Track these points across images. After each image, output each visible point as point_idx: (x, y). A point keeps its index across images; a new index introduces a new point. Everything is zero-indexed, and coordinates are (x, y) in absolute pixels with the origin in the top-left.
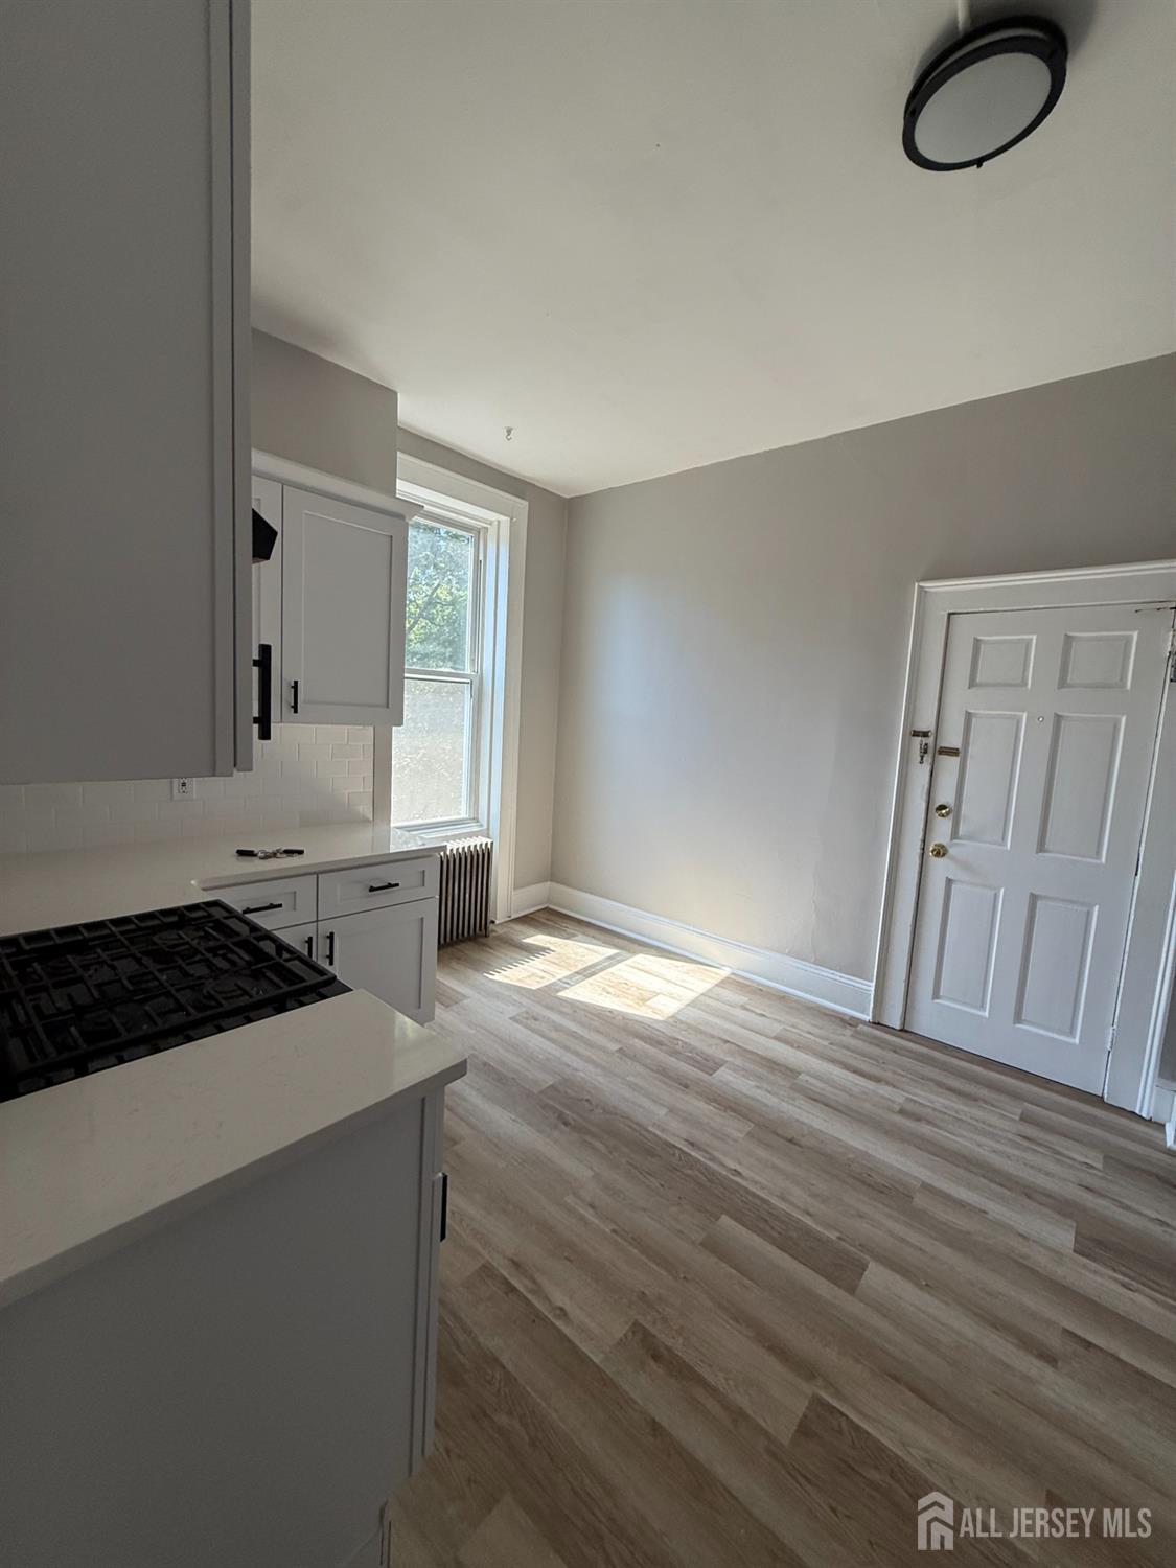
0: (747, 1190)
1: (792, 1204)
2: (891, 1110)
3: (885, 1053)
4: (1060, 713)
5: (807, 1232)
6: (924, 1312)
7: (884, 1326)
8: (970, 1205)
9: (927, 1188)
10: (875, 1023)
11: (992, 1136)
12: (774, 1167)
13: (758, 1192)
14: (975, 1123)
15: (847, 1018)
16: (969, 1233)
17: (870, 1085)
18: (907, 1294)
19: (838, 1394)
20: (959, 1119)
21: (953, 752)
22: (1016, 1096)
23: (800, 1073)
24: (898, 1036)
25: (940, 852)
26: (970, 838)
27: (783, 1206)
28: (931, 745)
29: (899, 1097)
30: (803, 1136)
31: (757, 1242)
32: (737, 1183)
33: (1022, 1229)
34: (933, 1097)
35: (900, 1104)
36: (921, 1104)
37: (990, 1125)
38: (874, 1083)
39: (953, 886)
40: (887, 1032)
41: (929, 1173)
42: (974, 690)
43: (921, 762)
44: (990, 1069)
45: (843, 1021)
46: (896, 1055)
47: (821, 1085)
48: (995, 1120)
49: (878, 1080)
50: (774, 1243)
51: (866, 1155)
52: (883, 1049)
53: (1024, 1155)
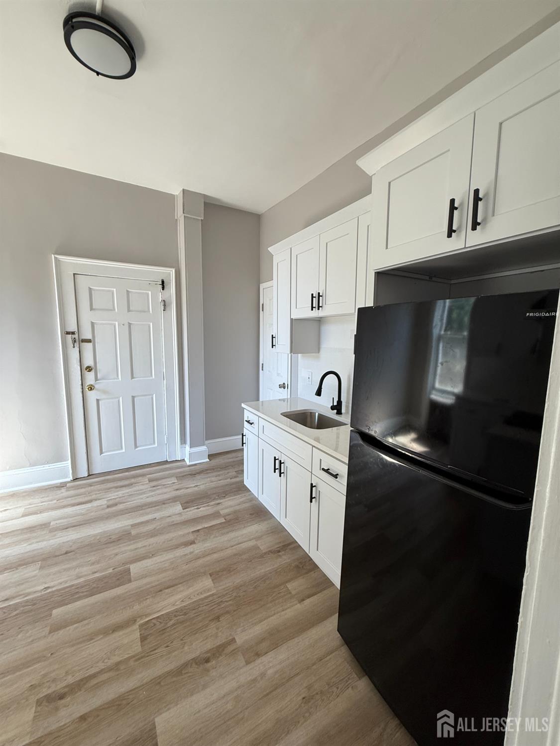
0: (57, 590)
1: (86, 575)
2: (103, 509)
3: (87, 489)
4: (130, 322)
5: (100, 579)
6: (156, 564)
7: (148, 580)
8: (149, 520)
9: (133, 526)
10: (74, 480)
11: (144, 493)
12: (65, 570)
13: (65, 586)
14: (136, 492)
15: (59, 485)
16: (155, 529)
17: (89, 505)
18: (148, 563)
19: (146, 616)
20: (130, 495)
21: (89, 341)
22: (143, 475)
23: (50, 523)
24: (87, 479)
25: (91, 388)
26: (103, 379)
27: (82, 580)
28: (77, 338)
29: (103, 502)
30: (71, 547)
31: (79, 604)
32: (50, 592)
33: (168, 515)
34: (117, 493)
35: (106, 504)
36: (114, 499)
37: (141, 490)
38: (89, 504)
39: (100, 402)
40: (83, 480)
41: (131, 520)
42: (92, 311)
43: (74, 347)
44: (131, 471)
45: (57, 487)
46: (92, 487)
47: (65, 520)
48: (141, 487)
49: (90, 501)
50: (87, 596)
51: (105, 532)
52: (84, 488)
53: (156, 492)
